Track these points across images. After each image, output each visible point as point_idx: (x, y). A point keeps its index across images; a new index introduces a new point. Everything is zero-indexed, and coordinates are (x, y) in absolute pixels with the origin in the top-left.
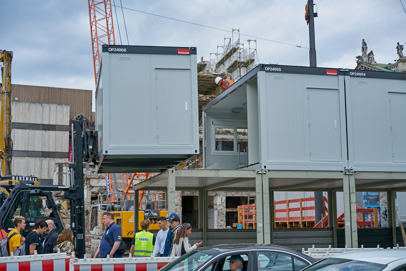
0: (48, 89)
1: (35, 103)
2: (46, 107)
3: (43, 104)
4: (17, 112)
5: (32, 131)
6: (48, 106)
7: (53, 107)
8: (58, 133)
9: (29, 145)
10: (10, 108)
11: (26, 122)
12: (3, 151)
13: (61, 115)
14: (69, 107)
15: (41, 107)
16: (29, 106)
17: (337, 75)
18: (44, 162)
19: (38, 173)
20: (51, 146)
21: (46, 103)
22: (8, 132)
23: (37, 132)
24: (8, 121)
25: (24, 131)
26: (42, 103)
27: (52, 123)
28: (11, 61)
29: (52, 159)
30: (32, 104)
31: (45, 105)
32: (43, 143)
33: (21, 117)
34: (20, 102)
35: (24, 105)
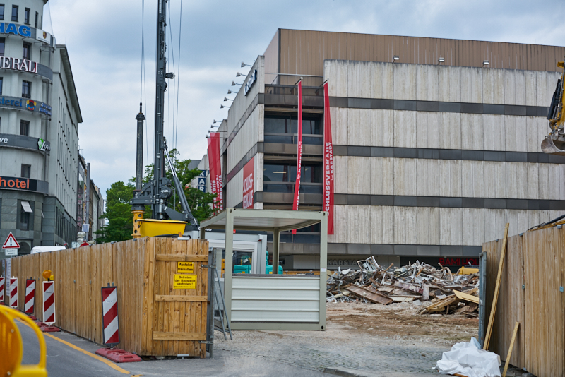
0: (525, 47)
1: (513, 70)
2: (530, 76)
3: (526, 72)
4: (485, 86)
5: (511, 118)
7: (542, 76)
9: (507, 141)
11: (500, 103)
15: (522, 77)
16: (504, 76)
18: (531, 170)
19: (523, 189)
21: (531, 70)
23: (518, 119)
25: (497, 117)
26: (523, 71)
27: (541, 104)
29: (543, 164)
30: (508, 72)
31: (529, 74)
32: (528, 138)
33: (492, 93)
34: (489, 68)
35: (496, 74)
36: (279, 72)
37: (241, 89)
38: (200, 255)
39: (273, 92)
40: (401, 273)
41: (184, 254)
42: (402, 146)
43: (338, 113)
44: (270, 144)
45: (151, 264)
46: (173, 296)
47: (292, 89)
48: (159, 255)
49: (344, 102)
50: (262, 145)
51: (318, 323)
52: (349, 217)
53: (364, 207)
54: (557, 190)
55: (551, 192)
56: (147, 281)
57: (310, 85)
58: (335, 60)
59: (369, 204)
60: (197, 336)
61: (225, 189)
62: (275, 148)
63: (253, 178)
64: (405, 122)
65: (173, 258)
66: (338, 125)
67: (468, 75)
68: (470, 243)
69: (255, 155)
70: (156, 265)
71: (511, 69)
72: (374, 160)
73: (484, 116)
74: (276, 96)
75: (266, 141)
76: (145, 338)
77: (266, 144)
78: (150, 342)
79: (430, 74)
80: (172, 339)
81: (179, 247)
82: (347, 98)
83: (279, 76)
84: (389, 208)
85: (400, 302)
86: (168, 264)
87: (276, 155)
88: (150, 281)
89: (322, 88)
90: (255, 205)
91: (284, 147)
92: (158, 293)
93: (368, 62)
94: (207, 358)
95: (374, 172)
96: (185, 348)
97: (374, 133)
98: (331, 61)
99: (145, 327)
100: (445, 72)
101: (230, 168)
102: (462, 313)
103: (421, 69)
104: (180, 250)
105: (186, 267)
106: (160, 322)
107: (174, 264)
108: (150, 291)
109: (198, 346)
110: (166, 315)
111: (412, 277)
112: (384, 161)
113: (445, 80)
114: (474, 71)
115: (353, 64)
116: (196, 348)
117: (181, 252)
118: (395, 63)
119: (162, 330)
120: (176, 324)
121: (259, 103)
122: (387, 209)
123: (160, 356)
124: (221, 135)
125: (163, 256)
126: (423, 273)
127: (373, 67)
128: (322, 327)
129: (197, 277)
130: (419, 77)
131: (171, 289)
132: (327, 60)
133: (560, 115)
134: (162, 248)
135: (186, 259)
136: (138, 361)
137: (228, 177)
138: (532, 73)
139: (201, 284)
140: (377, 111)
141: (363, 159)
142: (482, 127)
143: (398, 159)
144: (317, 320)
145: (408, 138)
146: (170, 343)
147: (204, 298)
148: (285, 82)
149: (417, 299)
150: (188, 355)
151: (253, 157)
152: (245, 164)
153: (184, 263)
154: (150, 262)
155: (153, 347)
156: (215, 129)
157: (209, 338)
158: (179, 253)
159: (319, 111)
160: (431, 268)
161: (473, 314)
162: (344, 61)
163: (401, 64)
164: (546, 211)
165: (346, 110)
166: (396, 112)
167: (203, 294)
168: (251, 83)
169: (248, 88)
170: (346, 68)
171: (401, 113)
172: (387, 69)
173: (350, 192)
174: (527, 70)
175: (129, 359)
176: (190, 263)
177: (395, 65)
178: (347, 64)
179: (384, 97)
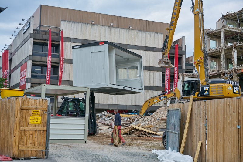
3: (146, 32)
4: (129, 37)
5: (139, 51)
6: (149, 34)
7: (153, 34)
8: (155, 53)
11: (135, 45)
13: (157, 41)
14: (162, 35)
15: (144, 34)
16: (137, 33)
18: (147, 73)
20: (151, 62)
21: (148, 32)
23: (142, 51)
25: (134, 50)
26: (145, 31)
27: (152, 46)
29: (152, 71)
30: (139, 31)
31: (147, 33)
32: (146, 60)
33: (132, 40)
34: (131, 29)
35: (134, 32)
36: (40, 24)
37: (21, 31)
38: (43, 107)
39: (36, 33)
40: (99, 116)
41: (35, 106)
43: (66, 44)
44: (35, 56)
45: (19, 111)
46: (29, 127)
47: (46, 32)
48: (23, 107)
49: (69, 40)
50: (31, 57)
51: (84, 140)
54: (157, 82)
55: (154, 83)
56: (16, 120)
57: (54, 31)
58: (66, 21)
60: (41, 148)
61: (10, 76)
62: (37, 58)
63: (26, 71)
65: (30, 108)
66: (66, 50)
67: (123, 32)
68: (121, 104)
69: (27, 61)
70: (21, 112)
71: (140, 30)
74: (38, 35)
75: (33, 55)
76: (14, 149)
77: (33, 56)
78: (17, 151)
79: (107, 30)
80: (28, 149)
81: (33, 103)
82: (71, 38)
83: (40, 26)
85: (102, 129)
86: (27, 111)
87: (37, 61)
88: (17, 120)
89: (59, 33)
90: (26, 84)
91: (41, 58)
92: (22, 126)
93: (80, 23)
94: (45, 158)
96: (35, 154)
98: (64, 21)
99: (15, 143)
100: (113, 29)
101: (13, 66)
102: (135, 135)
103: (103, 28)
104: (33, 104)
105: (36, 113)
106: (22, 140)
107: (30, 111)
108: (18, 125)
109: (41, 152)
110: (25, 137)
111: (104, 118)
113: (113, 33)
114: (125, 30)
115: (74, 23)
116: (40, 154)
117: (34, 105)
118: (92, 24)
119: (23, 145)
120: (31, 142)
121: (31, 37)
123: (22, 158)
124: (9, 52)
125: (25, 107)
126: (108, 117)
127: (82, 25)
128: (86, 142)
129: (42, 118)
130: (102, 31)
131: (28, 124)
132: (63, 20)
133: (167, 51)
134: (24, 103)
135: (36, 109)
136: (11, 160)
137: (11, 71)
138: (149, 33)
139: (43, 121)
144: (83, 139)
146: (27, 151)
147: (45, 129)
148: (42, 29)
149: (110, 128)
150: (36, 157)
151: (26, 62)
152: (22, 65)
153: (35, 111)
154: (18, 110)
155: (18, 153)
156: (6, 49)
157: (47, 148)
158: (33, 106)
159: (58, 43)
160: (110, 114)
161: (140, 135)
162: (70, 21)
163: (95, 25)
164: (152, 91)
165: (70, 43)
167: (44, 126)
168: (27, 28)
169: (25, 31)
170: (71, 25)
172: (89, 26)
174: (147, 31)
175: (7, 159)
176: (38, 111)
177: (92, 25)
178: (71, 23)
179: (87, 39)
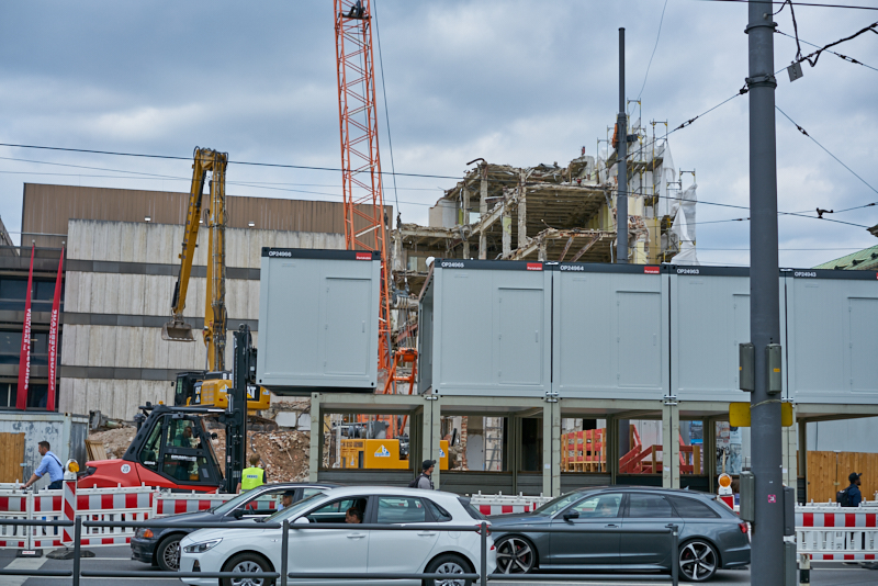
0: (310, 205)
1: (286, 231)
2: (306, 238)
3: (300, 234)
6: (310, 238)
7: (321, 238)
10: (223, 253)
12: (211, 329)
15: (296, 239)
17: (543, 270)
21: (307, 232)
22: (219, 296)
24: (219, 276)
26: (298, 232)
28: (225, 170)
30: (281, 233)
34: (258, 229)
35: (265, 236)
42: (153, 314)
44: (2, 311)
49: (88, 266)
52: (89, 391)
53: (106, 381)
58: (80, 220)
59: (112, 377)
62: (8, 315)
64: (158, 287)
67: (234, 236)
72: (120, 329)
73: (250, 282)
82: (92, 261)
84: (135, 382)
87: (9, 323)
91: (17, 315)
93: (118, 222)
95: (119, 343)
97: (121, 300)
98: (76, 220)
112: (132, 331)
114: (241, 233)
115: (100, 224)
118: (146, 223)
122: (132, 384)
127: (124, 227)
130: (176, 238)
132: (71, 219)
138: (309, 235)
140: (126, 276)
141: (108, 327)
142: (247, 294)
143: (148, 329)
145: (160, 305)
162: (91, 221)
165: (90, 274)
166: (148, 277)
170: (93, 229)
171: (154, 278)
172: (140, 230)
173: (91, 364)
174: (303, 231)
177: (149, 225)
178: (94, 225)
179: (136, 261)
